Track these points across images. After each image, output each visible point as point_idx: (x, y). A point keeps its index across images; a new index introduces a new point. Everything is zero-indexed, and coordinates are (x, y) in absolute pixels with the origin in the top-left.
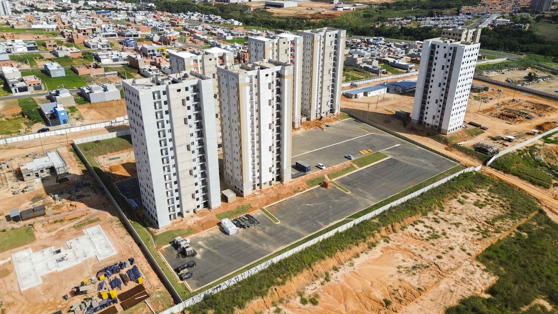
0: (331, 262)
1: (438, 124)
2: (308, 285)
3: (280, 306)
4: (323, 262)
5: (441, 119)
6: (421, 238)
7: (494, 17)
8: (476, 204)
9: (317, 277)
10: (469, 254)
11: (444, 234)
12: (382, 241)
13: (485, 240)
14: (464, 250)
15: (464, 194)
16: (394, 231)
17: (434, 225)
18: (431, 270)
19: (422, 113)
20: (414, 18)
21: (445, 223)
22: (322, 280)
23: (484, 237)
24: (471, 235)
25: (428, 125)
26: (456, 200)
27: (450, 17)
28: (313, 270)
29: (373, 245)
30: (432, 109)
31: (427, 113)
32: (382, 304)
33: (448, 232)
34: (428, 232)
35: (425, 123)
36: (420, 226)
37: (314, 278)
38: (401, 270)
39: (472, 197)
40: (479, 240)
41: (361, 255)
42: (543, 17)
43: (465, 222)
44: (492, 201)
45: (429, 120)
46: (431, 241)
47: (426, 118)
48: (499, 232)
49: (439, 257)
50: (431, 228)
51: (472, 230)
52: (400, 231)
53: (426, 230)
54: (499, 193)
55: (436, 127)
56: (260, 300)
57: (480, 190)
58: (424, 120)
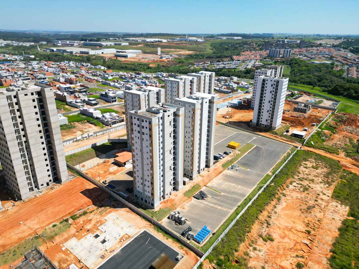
0: (265, 213)
1: (269, 124)
2: (261, 229)
3: (254, 246)
4: (262, 214)
5: (272, 121)
6: (300, 191)
7: (253, 62)
8: (313, 167)
9: (263, 224)
10: (328, 196)
11: (309, 187)
12: (282, 196)
13: (330, 187)
14: (325, 194)
15: (304, 162)
16: (284, 189)
17: (301, 182)
18: (317, 209)
19: (258, 118)
20: (209, 63)
21: (306, 181)
22: (266, 225)
23: (329, 186)
24: (322, 185)
25: (263, 125)
26: (302, 166)
27: (229, 62)
28: (259, 220)
29: (279, 199)
30: (265, 116)
31: (262, 118)
32: (305, 233)
33: (310, 185)
34: (301, 187)
35: (261, 124)
36: (294, 184)
37: (261, 224)
38: (303, 211)
39: (309, 164)
40: (327, 187)
41: (277, 206)
42: (278, 61)
43: (316, 179)
44: (319, 165)
45: (264, 122)
46: (306, 192)
47: (261, 121)
48: (335, 182)
49: (316, 201)
50: (301, 184)
51: (321, 182)
52: (287, 188)
53: (299, 186)
54: (320, 160)
55: (268, 126)
56: (243, 244)
57: (310, 159)
58: (260, 122)
